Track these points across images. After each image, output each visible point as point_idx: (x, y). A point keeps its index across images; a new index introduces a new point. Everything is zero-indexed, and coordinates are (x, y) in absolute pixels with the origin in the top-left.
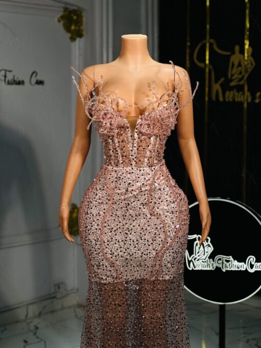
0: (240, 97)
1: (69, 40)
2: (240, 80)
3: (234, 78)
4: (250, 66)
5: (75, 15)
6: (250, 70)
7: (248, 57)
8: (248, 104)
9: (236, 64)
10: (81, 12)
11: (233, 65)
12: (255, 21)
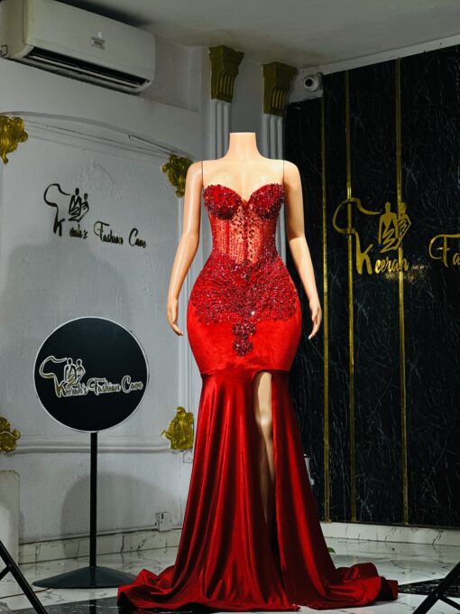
1: (176, 195)
2: (394, 245)
3: (384, 243)
4: (405, 225)
7: (402, 215)
8: (405, 274)
9: (387, 225)
11: (384, 227)
12: (409, 171)
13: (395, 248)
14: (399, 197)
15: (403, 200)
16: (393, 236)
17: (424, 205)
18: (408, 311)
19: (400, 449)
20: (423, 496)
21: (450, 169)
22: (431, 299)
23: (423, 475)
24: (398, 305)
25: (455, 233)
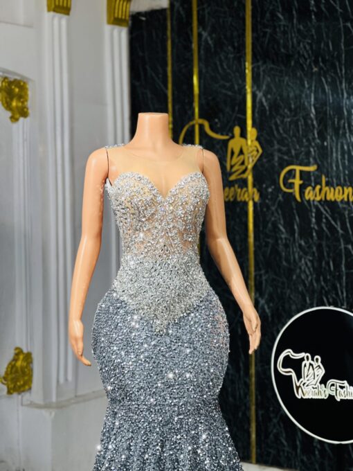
0: (244, 194)
1: (9, 120)
2: (243, 172)
3: (234, 170)
4: (255, 153)
5: (15, 86)
6: (255, 160)
7: (252, 141)
8: (255, 204)
9: (237, 151)
10: (24, 83)
11: (233, 153)
12: (260, 95)
13: (244, 176)
14: (249, 122)
15: (254, 125)
16: (243, 163)
17: (275, 133)
18: (257, 243)
19: (247, 386)
20: (271, 436)
21: (304, 96)
22: (283, 233)
23: (272, 415)
24: (247, 236)
25: (308, 164)
